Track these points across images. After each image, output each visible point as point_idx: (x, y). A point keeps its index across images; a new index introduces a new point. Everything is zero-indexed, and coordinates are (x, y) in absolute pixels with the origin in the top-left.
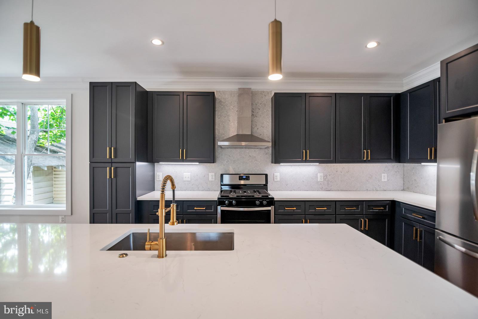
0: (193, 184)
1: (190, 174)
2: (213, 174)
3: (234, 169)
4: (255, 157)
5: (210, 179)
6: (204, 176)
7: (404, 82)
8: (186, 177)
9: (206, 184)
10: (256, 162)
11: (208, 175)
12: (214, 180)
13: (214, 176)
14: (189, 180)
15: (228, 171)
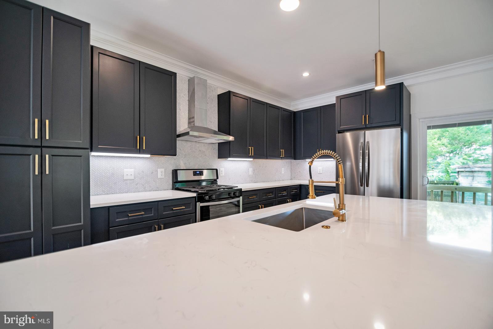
0: (137, 184)
1: (133, 170)
2: (163, 170)
3: (185, 164)
4: (204, 152)
5: (159, 176)
6: (152, 173)
7: (292, 104)
8: (127, 175)
9: (154, 182)
10: (205, 156)
11: (157, 171)
12: (163, 177)
13: (164, 171)
14: (132, 178)
15: (179, 167)
